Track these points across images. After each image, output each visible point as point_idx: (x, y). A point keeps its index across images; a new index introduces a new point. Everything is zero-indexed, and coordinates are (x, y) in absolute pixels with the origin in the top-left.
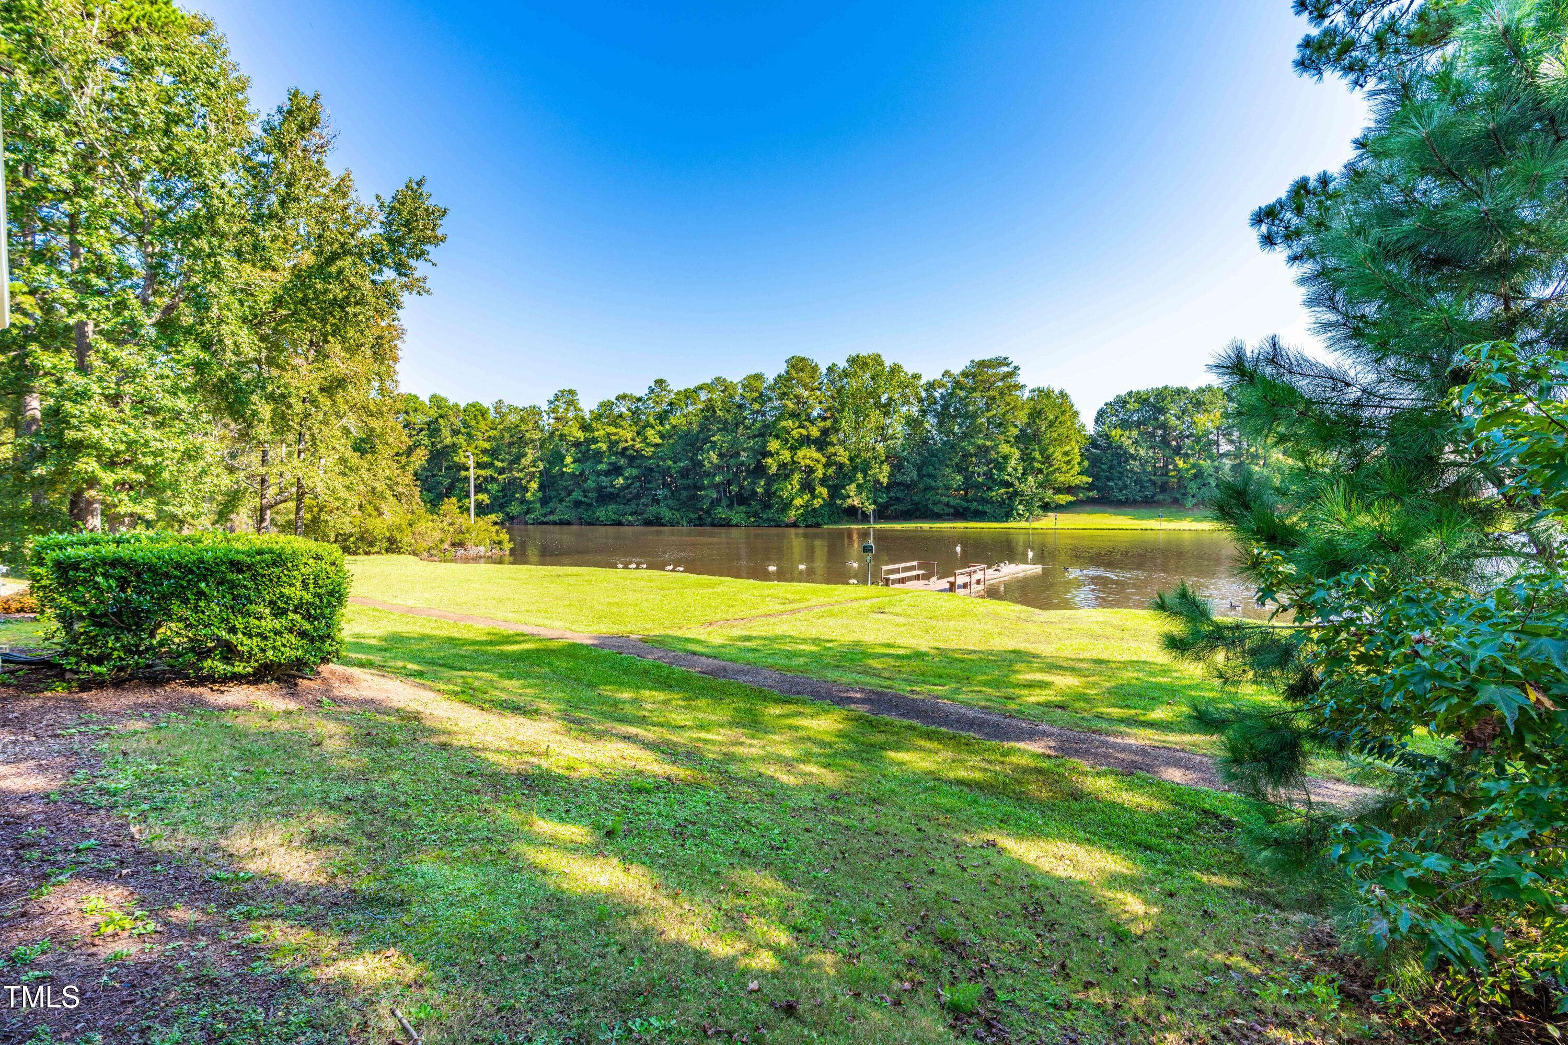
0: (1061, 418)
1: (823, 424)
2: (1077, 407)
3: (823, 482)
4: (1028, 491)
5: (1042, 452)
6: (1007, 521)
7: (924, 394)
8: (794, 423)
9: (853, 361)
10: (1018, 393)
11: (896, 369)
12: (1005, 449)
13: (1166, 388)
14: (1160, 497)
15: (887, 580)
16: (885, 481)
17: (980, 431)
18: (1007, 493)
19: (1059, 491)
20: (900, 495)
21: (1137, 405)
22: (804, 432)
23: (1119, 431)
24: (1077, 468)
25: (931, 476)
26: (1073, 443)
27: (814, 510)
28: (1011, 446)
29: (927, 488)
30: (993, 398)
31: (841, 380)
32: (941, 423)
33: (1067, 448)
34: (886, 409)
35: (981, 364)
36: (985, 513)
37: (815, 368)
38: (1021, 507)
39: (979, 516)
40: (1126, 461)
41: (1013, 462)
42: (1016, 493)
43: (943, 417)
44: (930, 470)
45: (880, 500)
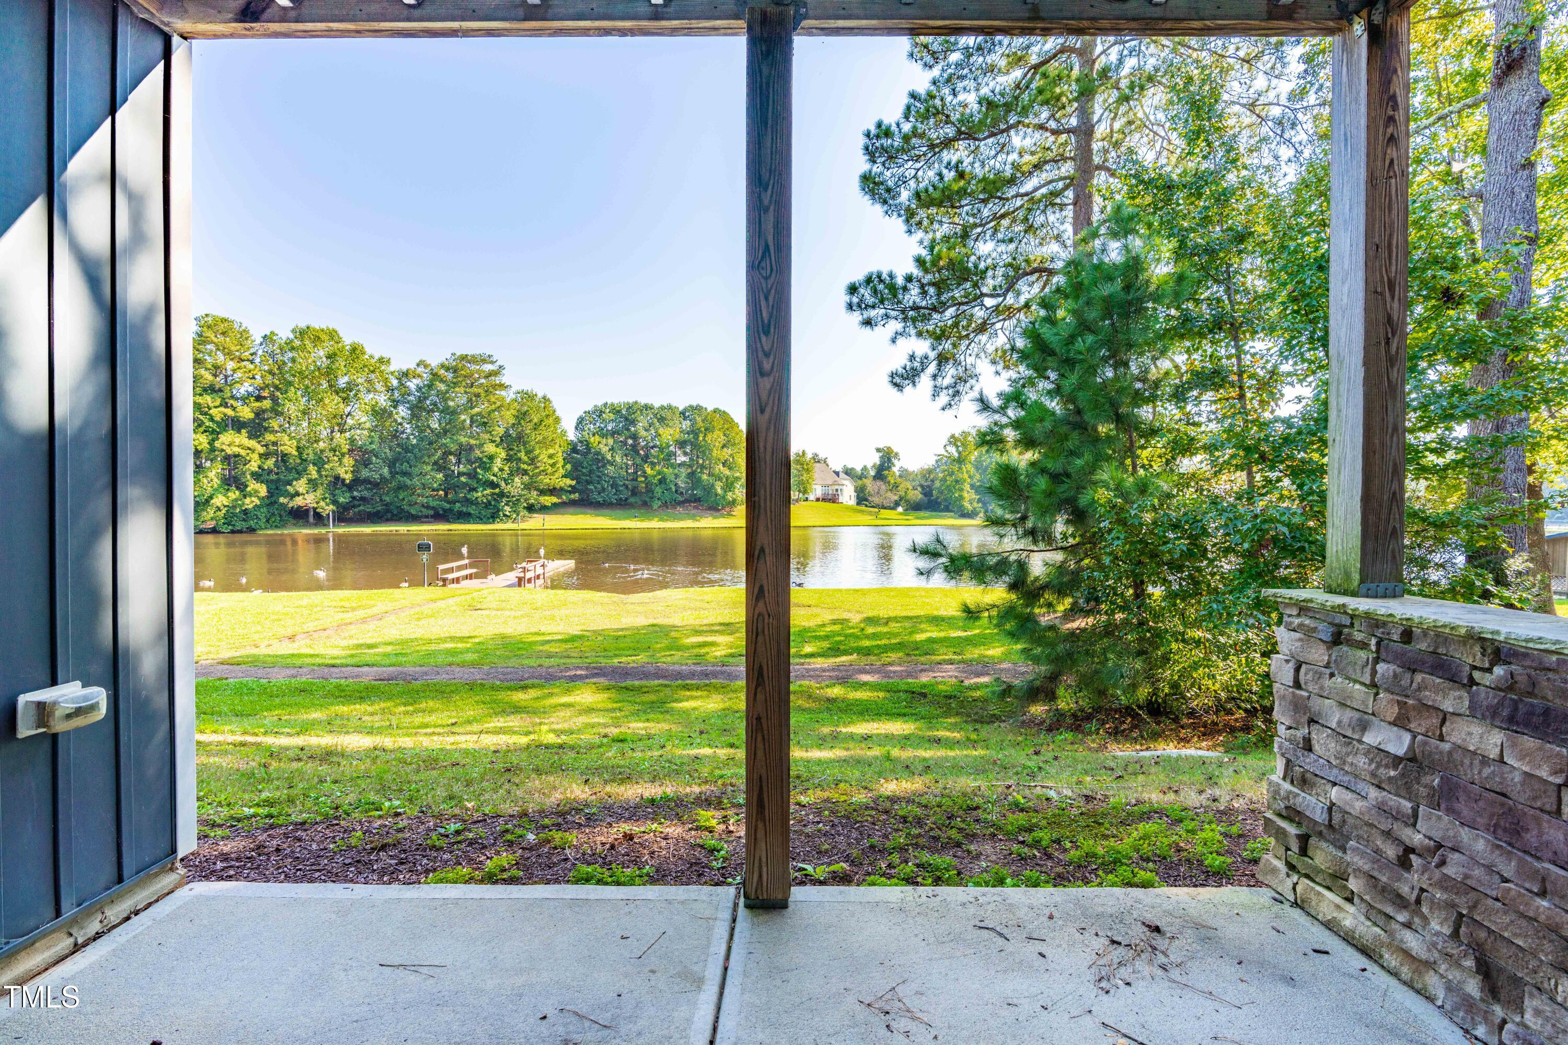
0: (546, 422)
1: (258, 404)
2: (559, 413)
3: (257, 476)
4: (514, 492)
5: (528, 452)
6: (493, 522)
7: (395, 383)
8: (214, 400)
9: (302, 333)
10: (503, 393)
11: (356, 351)
12: (490, 448)
13: (636, 403)
14: (632, 500)
15: (444, 580)
16: (348, 477)
17: (463, 429)
18: (493, 494)
19: (542, 492)
20: (366, 494)
21: (612, 416)
22: (230, 412)
23: (597, 438)
24: (562, 472)
25: (405, 474)
26: (557, 447)
27: (245, 512)
28: (497, 446)
29: (401, 487)
30: (478, 395)
31: (283, 353)
32: (414, 416)
33: (551, 451)
34: (347, 394)
35: (463, 358)
36: (469, 514)
37: (244, 335)
38: (507, 508)
39: (463, 517)
40: (604, 466)
41: (498, 463)
42: (502, 495)
43: (417, 409)
44: (405, 466)
45: (341, 500)
